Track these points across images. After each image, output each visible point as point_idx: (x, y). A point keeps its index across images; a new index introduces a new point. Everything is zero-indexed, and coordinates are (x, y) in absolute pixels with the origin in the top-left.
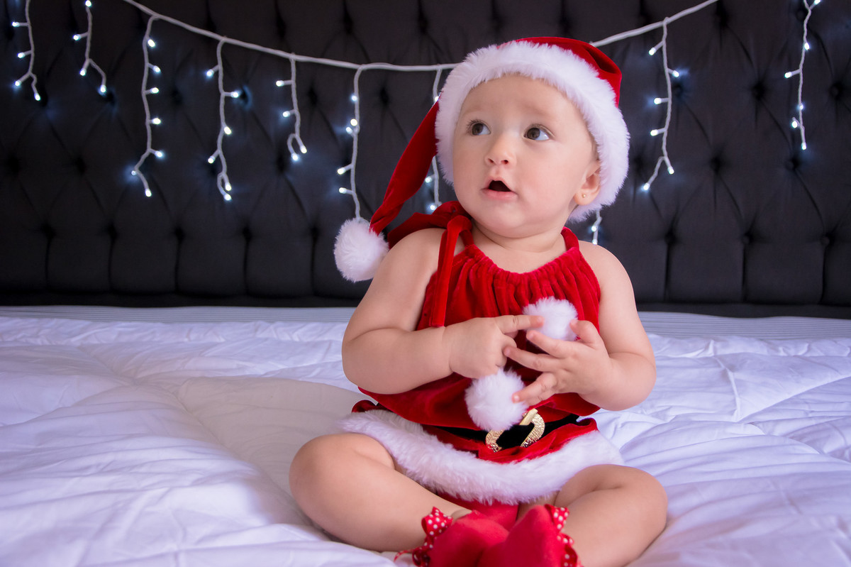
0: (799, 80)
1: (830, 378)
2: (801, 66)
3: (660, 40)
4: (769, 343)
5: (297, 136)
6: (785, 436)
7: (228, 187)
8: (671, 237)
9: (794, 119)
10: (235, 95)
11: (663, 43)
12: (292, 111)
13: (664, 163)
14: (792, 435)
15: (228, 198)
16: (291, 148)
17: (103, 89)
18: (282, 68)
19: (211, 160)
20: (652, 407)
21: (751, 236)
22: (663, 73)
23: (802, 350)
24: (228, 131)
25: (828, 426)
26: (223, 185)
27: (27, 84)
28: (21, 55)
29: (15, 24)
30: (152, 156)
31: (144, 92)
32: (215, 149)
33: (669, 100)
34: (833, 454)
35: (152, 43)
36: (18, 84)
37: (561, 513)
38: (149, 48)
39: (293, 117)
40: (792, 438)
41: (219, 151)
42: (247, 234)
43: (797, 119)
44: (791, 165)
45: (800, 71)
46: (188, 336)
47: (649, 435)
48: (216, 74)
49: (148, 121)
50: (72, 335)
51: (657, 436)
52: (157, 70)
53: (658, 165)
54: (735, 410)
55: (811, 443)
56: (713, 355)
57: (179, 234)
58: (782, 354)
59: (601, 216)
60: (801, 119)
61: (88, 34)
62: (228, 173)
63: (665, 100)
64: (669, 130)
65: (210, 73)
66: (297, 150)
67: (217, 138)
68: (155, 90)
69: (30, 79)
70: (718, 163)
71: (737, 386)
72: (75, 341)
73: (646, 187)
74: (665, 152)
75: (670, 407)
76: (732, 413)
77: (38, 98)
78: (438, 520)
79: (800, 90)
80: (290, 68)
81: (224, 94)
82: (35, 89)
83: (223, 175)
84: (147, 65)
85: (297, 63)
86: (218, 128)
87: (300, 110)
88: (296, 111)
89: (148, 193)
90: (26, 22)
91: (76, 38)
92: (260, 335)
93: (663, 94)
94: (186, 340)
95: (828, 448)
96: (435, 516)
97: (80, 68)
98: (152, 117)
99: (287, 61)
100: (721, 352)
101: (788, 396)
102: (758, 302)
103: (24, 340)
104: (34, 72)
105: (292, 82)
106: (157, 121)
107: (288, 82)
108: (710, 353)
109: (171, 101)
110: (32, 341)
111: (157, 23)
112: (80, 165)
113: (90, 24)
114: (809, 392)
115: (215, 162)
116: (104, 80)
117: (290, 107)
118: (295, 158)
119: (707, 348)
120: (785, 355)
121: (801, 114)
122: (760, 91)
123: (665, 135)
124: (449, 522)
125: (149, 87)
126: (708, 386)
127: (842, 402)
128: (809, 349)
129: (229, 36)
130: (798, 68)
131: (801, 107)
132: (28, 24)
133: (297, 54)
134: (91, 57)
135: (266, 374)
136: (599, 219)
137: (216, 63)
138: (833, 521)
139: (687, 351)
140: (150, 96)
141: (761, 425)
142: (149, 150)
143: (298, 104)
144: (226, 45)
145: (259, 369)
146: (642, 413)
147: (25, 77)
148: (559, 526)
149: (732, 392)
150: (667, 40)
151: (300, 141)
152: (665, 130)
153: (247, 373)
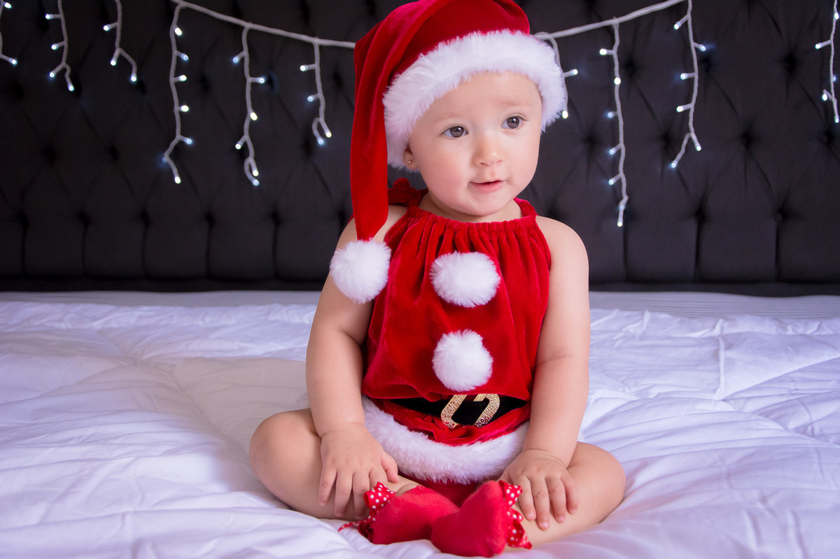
0: (830, 50)
1: (828, 355)
2: (832, 37)
3: (685, 14)
4: (781, 322)
5: (322, 120)
6: (754, 413)
7: (256, 173)
8: (701, 216)
9: (825, 91)
10: (262, 80)
11: (688, 17)
12: (316, 95)
13: (690, 140)
14: (761, 411)
15: (256, 183)
16: (316, 133)
17: (134, 79)
18: (306, 52)
19: (238, 146)
20: (636, 385)
21: (784, 213)
22: (688, 47)
23: (812, 329)
24: (254, 116)
25: (796, 402)
26: (251, 171)
27: (61, 75)
28: (54, 47)
29: (48, 17)
30: (182, 143)
31: (172, 80)
32: (242, 134)
33: (696, 75)
34: (797, 430)
35: (178, 32)
36: (52, 75)
37: (514, 491)
38: (176, 35)
39: (317, 102)
40: (760, 414)
41: (246, 137)
42: (276, 218)
43: (829, 91)
44: (825, 139)
45: (831, 42)
46: (203, 319)
47: (620, 410)
48: (242, 60)
49: (176, 108)
50: (94, 319)
51: (626, 412)
52: (185, 57)
53: (685, 142)
54: (717, 388)
55: (777, 420)
56: (719, 333)
57: (210, 219)
58: (790, 332)
59: (627, 194)
60: (833, 91)
61: (118, 24)
62: (256, 159)
63: (691, 75)
64: (695, 106)
65: (236, 60)
66: (323, 135)
67: (243, 124)
68: (183, 78)
69: (64, 70)
70: (748, 138)
71: (725, 365)
72: (97, 325)
73: (674, 165)
74: (692, 129)
75: (654, 385)
76: (714, 391)
77: (71, 88)
78: (380, 494)
79: (832, 61)
80: (314, 52)
81: (250, 80)
82: (68, 80)
83: (251, 160)
84: (175, 52)
85: (321, 47)
86: (245, 114)
87: (325, 94)
88: (320, 95)
89: (178, 180)
90: (58, 13)
91: (106, 28)
92: (272, 318)
93: (689, 69)
94: (201, 323)
95: (793, 424)
96: (377, 491)
97: (111, 58)
98: (181, 105)
99: (311, 45)
100: (727, 331)
101: (776, 374)
102: (791, 281)
103: (48, 324)
104: (67, 62)
105: (316, 66)
106: (185, 109)
107: (312, 66)
108: (717, 331)
109: (200, 88)
110: (56, 325)
111: (184, 11)
112: (114, 153)
113: (120, 14)
114: (800, 371)
115: (243, 148)
116: (134, 69)
117: (314, 92)
118: (321, 141)
119: (714, 327)
120: (793, 333)
121: (832, 86)
122: (791, 62)
123: (692, 111)
124: (391, 496)
125: (177, 74)
126: (697, 364)
127: (830, 380)
128: (819, 328)
129: (255, 22)
130: (829, 39)
131: (833, 79)
132: (61, 16)
133: (321, 37)
134: (121, 46)
135: (264, 354)
136: (625, 199)
137: (241, 49)
138: (755, 494)
139: (693, 330)
140: (179, 84)
141: (732, 402)
142: (179, 137)
143: (323, 88)
144: (251, 31)
145: (258, 350)
146: (624, 391)
147: (59, 68)
148: (510, 502)
149: (718, 370)
150: (692, 13)
151: (324, 126)
152: (691, 106)
153: (247, 353)
